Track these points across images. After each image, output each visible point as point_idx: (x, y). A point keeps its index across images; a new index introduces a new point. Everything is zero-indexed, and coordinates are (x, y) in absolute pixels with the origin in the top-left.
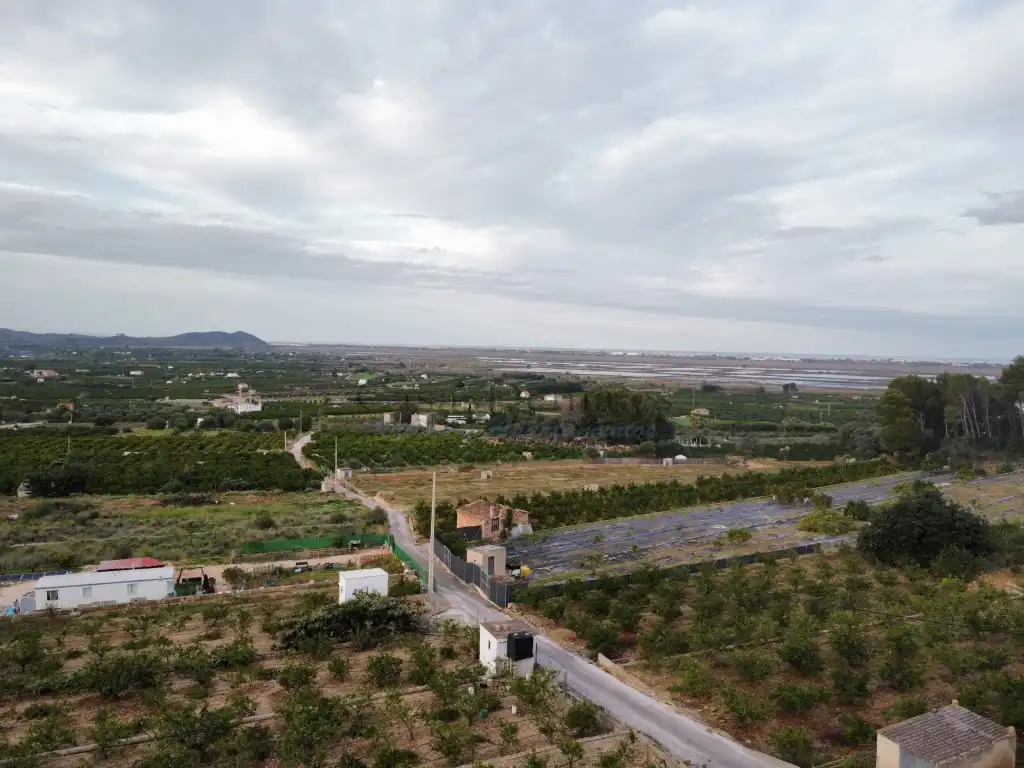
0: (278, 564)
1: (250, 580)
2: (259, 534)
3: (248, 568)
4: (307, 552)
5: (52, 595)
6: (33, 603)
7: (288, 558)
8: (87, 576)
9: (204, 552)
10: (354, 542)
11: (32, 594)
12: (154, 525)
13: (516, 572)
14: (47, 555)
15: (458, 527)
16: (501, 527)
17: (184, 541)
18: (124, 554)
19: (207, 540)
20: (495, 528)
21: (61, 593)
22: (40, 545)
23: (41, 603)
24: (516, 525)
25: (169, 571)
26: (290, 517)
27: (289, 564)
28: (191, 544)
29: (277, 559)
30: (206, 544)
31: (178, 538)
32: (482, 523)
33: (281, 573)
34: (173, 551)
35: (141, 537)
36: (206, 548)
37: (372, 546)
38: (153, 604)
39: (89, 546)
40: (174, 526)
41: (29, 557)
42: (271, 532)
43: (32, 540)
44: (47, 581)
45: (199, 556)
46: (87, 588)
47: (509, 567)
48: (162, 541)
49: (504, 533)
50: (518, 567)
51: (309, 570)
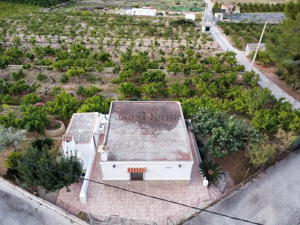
0: (177, 12)
1: (170, 15)
2: (176, 6)
3: (170, 12)
4: (184, 11)
5: (135, 12)
6: (132, 13)
7: (179, 11)
8: (141, 9)
9: (163, 8)
10: (195, 10)
11: (131, 11)
12: (155, 1)
13: (225, 20)
14: (134, 5)
15: (221, 9)
16: (231, 10)
17: (160, 6)
18: (148, 6)
19: (165, 6)
20: (230, 10)
21: (136, 12)
22: (133, 3)
23: (133, 14)
24: (235, 10)
25: (155, 10)
26: (184, 3)
27: (179, 13)
28: (161, 6)
29: (177, 11)
30: (164, 7)
31: (159, 5)
32: (226, 9)
33: (177, 14)
34: (157, 7)
35: (152, 4)
36: (164, 8)
37: (199, 11)
38: (151, 16)
39: (142, 4)
40: (159, 2)
41: (131, 5)
42: (179, 6)
43: (131, 2)
44: (134, 9)
45: (162, 9)
46: (140, 11)
47: (224, 19)
48: (155, 5)
49: (232, 12)
50: (226, 19)
51: (183, 14)
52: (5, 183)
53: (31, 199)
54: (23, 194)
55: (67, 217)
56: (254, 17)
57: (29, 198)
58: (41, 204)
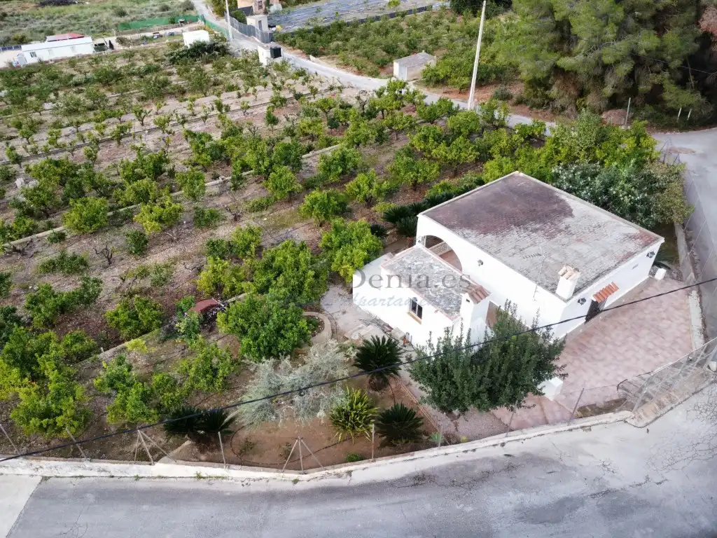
0: (143, 34)
3: (128, 37)
4: (156, 27)
5: (34, 55)
6: (26, 59)
7: (148, 30)
10: (181, 21)
11: (23, 55)
13: (274, 29)
16: (264, 7)
20: (260, 7)
21: (37, 53)
23: (29, 59)
24: (272, 5)
25: (88, 39)
27: (149, 34)
28: (82, 28)
29: (140, 32)
30: (91, 27)
32: (253, 5)
33: (145, 39)
36: (93, 29)
37: (192, 22)
42: (127, 18)
47: (270, 26)
49: (266, 9)
50: (275, 26)
51: (161, 36)
52: (379, 466)
53: (474, 450)
54: (446, 454)
55: (571, 430)
56: (317, 12)
57: (466, 451)
58: (503, 445)
